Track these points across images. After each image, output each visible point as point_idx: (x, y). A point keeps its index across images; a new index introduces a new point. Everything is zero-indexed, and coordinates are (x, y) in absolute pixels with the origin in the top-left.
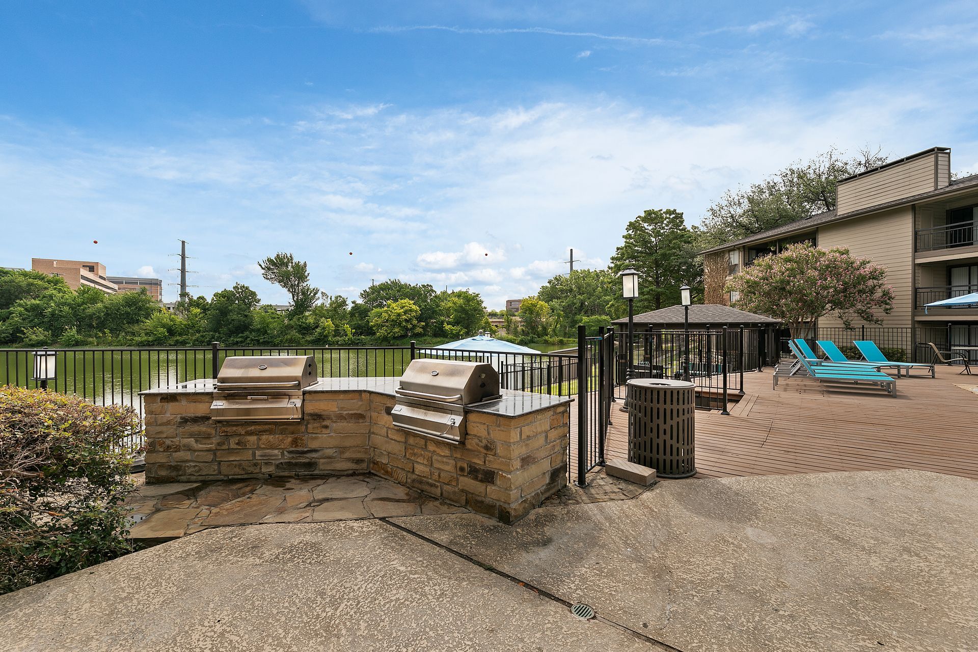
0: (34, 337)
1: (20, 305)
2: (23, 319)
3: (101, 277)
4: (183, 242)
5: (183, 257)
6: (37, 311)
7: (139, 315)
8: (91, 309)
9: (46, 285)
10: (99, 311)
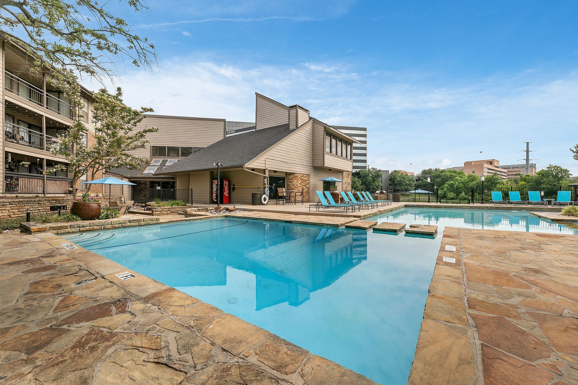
0: (450, 196)
1: (447, 184)
2: (447, 189)
3: (496, 167)
4: (528, 143)
5: (528, 151)
6: (452, 185)
7: (492, 187)
8: (471, 184)
9: (456, 175)
10: (474, 185)
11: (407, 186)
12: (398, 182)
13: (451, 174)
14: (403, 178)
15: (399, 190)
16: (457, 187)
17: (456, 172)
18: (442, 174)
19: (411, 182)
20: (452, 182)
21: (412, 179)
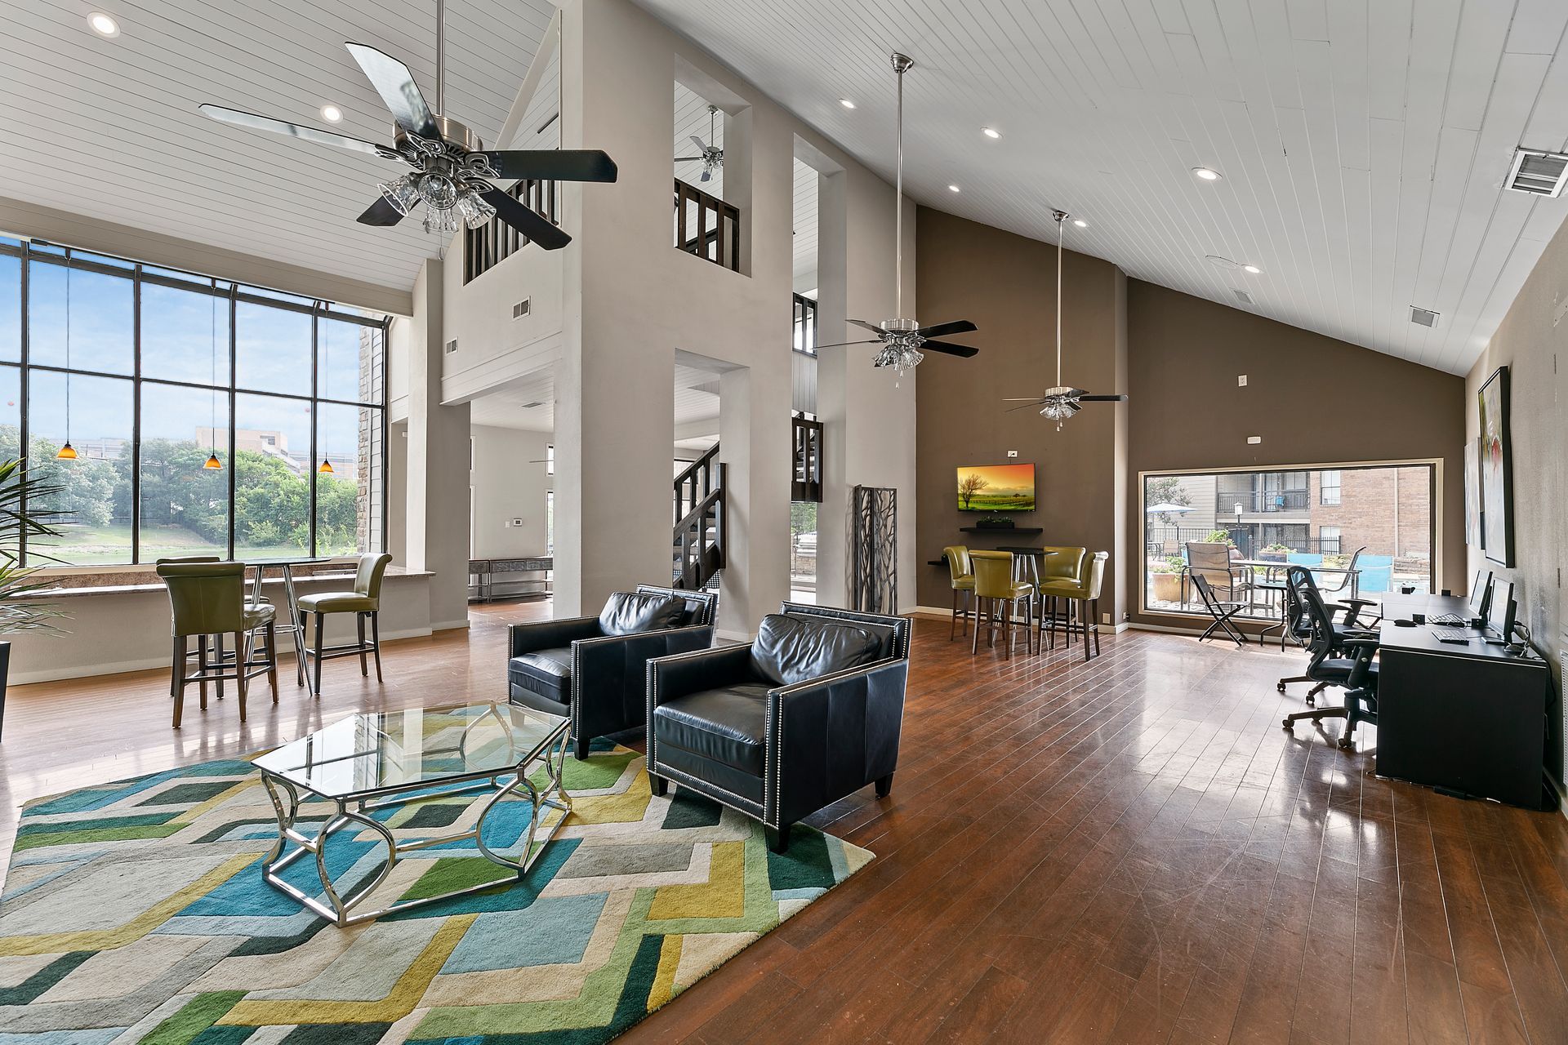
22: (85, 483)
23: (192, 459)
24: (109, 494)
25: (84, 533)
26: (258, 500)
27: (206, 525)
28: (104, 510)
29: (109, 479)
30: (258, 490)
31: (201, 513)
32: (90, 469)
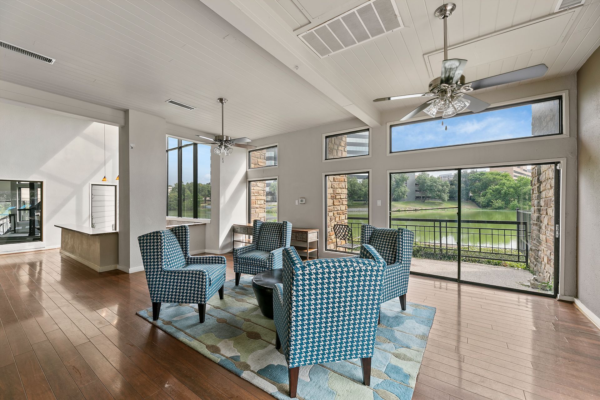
0: (497, 204)
2: (492, 196)
11: (440, 192)
12: (428, 186)
13: (494, 176)
14: (435, 182)
15: (429, 197)
16: (505, 193)
17: (500, 175)
18: (482, 177)
19: (445, 187)
20: (498, 187)
21: (445, 183)
22: (440, 188)
23: (474, 177)
24: (447, 190)
25: (442, 204)
26: (496, 191)
27: (477, 201)
28: (446, 197)
29: (447, 186)
30: (496, 187)
31: (476, 197)
32: (442, 183)
